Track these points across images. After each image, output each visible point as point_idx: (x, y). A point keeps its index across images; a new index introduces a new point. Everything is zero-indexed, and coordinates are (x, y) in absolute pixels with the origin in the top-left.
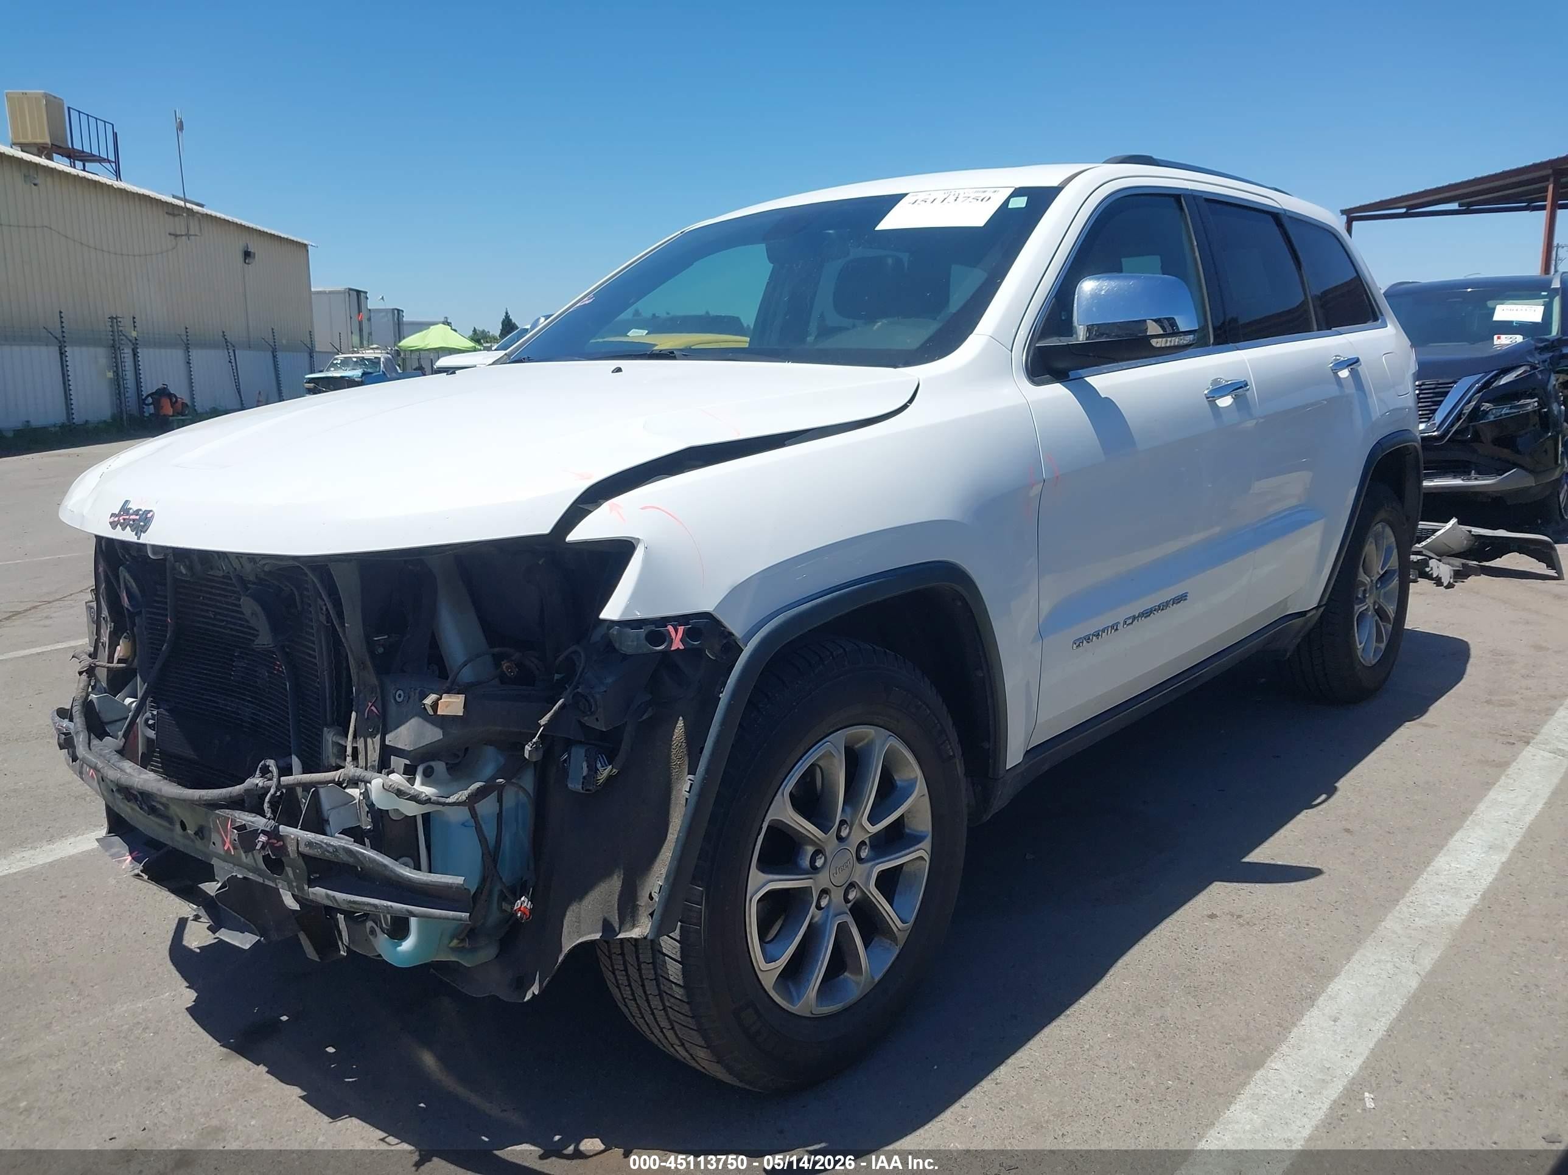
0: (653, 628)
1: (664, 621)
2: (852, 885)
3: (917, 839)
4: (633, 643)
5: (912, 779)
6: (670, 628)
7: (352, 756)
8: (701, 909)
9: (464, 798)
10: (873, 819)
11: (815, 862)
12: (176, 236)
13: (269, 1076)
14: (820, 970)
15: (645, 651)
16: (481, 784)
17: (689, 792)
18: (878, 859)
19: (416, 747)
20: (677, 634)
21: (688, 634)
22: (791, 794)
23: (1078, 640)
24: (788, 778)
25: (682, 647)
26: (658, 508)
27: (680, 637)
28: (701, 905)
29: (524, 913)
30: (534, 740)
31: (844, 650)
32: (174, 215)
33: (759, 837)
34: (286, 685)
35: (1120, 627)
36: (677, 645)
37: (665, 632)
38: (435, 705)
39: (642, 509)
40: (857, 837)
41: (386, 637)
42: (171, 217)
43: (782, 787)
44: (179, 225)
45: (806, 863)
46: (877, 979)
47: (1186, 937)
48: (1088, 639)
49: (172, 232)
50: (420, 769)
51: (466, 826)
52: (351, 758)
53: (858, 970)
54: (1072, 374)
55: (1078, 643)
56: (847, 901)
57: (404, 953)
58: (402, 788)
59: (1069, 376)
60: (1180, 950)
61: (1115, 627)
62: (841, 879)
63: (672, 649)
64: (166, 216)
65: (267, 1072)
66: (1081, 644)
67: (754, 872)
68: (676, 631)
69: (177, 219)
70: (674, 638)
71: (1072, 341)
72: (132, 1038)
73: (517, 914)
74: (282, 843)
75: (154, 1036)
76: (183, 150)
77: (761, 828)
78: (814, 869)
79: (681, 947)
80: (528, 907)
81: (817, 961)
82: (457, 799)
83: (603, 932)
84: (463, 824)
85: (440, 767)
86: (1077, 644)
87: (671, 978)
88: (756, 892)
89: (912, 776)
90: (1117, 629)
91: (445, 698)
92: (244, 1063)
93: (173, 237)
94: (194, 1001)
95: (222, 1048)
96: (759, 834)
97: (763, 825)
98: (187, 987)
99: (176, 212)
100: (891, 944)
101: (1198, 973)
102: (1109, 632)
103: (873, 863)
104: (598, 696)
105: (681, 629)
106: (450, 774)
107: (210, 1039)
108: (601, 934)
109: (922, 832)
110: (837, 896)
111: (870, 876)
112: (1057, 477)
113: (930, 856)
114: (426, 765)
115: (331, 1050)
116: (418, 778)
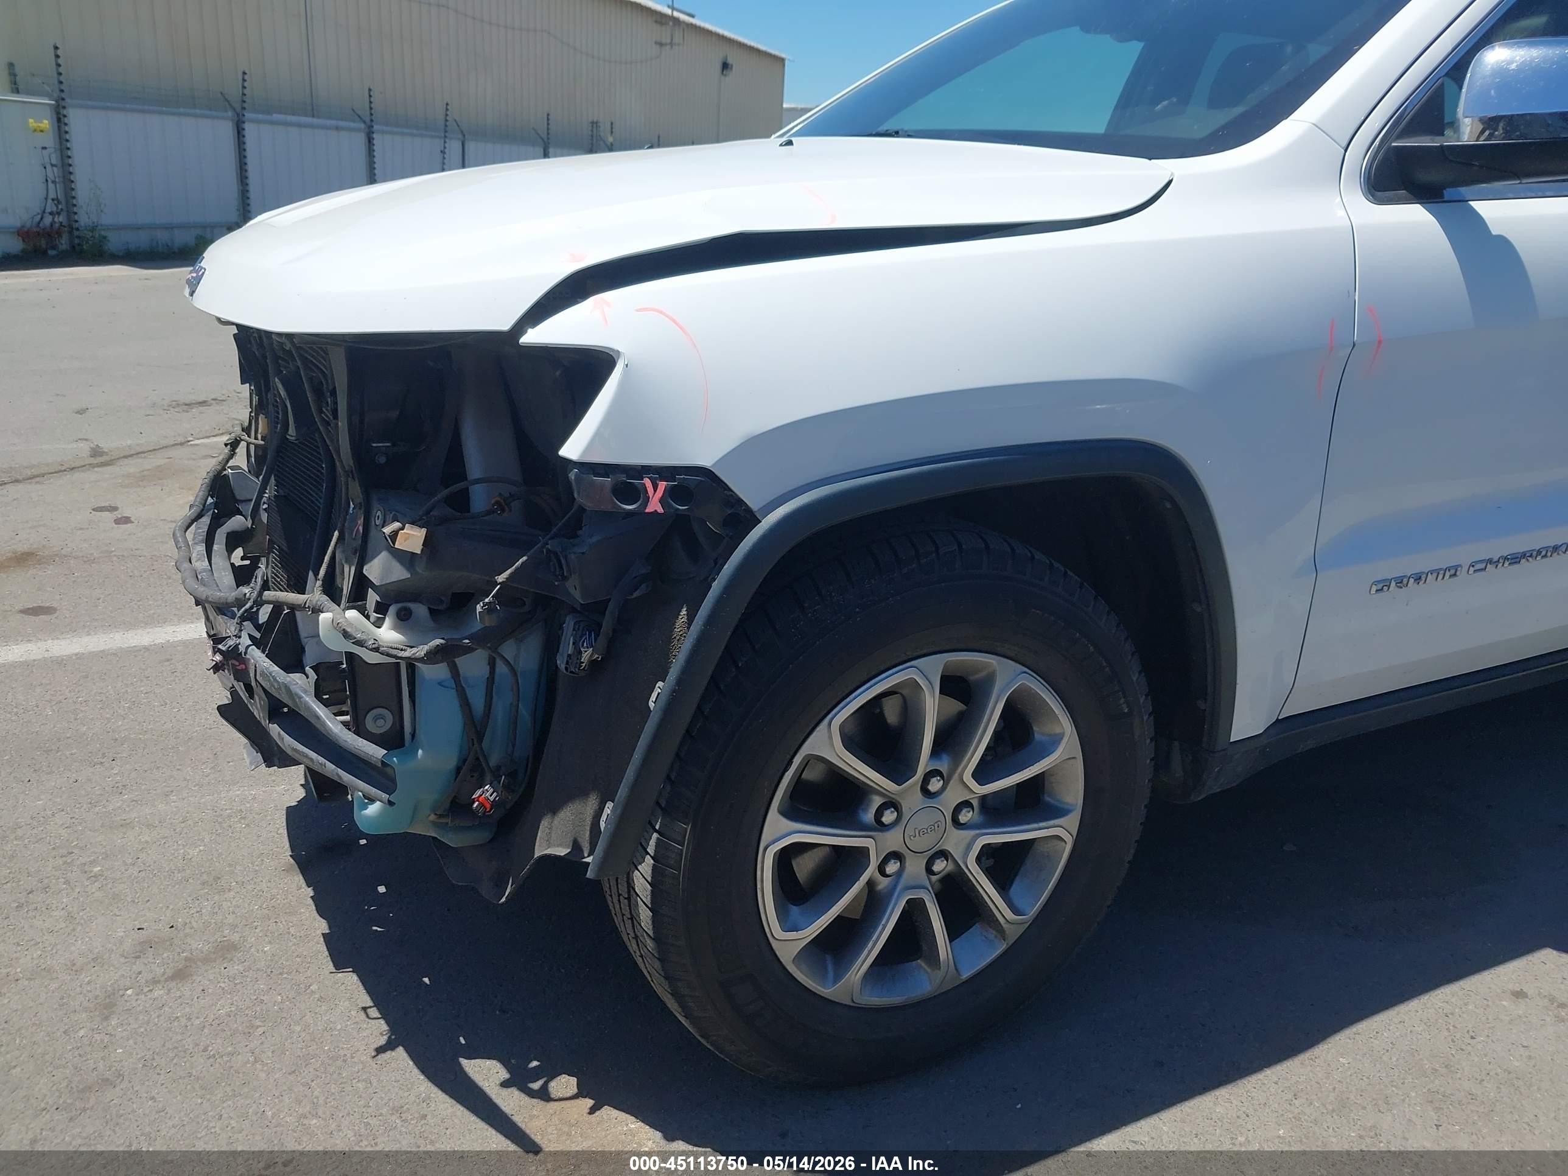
0: (623, 478)
1: (640, 471)
2: (943, 854)
3: (1056, 812)
4: (594, 494)
5: (1056, 735)
6: (647, 482)
7: (323, 581)
8: (682, 850)
9: (422, 654)
10: (982, 774)
11: (882, 816)
13: (310, 902)
14: (870, 952)
15: (609, 508)
16: (442, 641)
17: (655, 703)
18: (986, 828)
19: (384, 583)
20: (655, 491)
21: (670, 493)
22: (842, 727)
23: (1379, 582)
24: (841, 705)
25: (660, 510)
26: (661, 312)
27: (660, 496)
28: (683, 846)
29: (481, 805)
30: (487, 600)
31: (960, 545)
33: (787, 774)
34: (323, 486)
35: (1462, 573)
36: (654, 506)
37: (639, 486)
38: (394, 535)
39: (637, 311)
40: (953, 796)
41: (388, 444)
43: (830, 716)
45: (869, 816)
46: (966, 975)
47: (1465, 1016)
48: (1401, 582)
50: (392, 610)
51: (442, 686)
52: (321, 582)
53: (933, 959)
54: (1448, 193)
55: (1383, 586)
56: (929, 871)
57: (367, 818)
58: (349, 630)
59: (1442, 196)
60: (1446, 1033)
61: (1453, 571)
62: (925, 843)
63: (647, 511)
65: (312, 897)
66: (1385, 588)
67: (773, 814)
68: (656, 487)
70: (651, 497)
71: (1449, 140)
72: (225, 825)
73: (474, 802)
74: (244, 667)
75: (245, 827)
77: (790, 762)
78: (880, 825)
79: (652, 891)
80: (492, 799)
81: (868, 941)
82: (413, 654)
83: (572, 849)
84: (440, 684)
85: (420, 610)
86: (1380, 587)
87: (642, 924)
88: (774, 842)
89: (1058, 731)
90: (1455, 575)
91: (409, 530)
92: (299, 879)
94: (298, 802)
95: (291, 859)
96: (786, 770)
97: (795, 760)
98: (302, 785)
100: (996, 937)
101: (1459, 1075)
102: (1441, 576)
103: (978, 832)
104: (573, 556)
105: (662, 485)
106: (434, 620)
107: (287, 845)
108: (569, 850)
109: (1068, 804)
110: (915, 867)
111: (969, 847)
112: (1380, 342)
113: (1074, 837)
114: (399, 605)
115: (382, 889)
116: (387, 620)
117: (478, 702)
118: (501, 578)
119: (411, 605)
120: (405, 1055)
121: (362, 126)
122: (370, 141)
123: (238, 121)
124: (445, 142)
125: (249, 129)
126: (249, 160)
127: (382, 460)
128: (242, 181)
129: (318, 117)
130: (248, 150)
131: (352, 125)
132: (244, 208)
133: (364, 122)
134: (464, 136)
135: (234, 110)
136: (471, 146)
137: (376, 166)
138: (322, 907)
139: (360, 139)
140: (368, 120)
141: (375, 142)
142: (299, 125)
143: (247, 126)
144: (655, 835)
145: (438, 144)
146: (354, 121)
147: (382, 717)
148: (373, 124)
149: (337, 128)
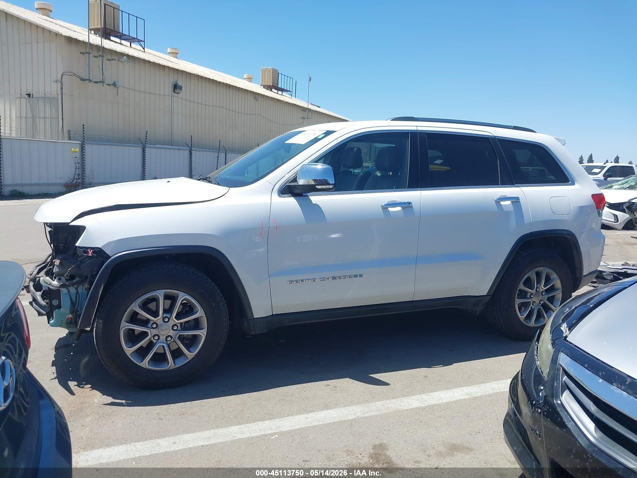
0: (85, 249)
1: (87, 248)
2: (170, 336)
3: (200, 328)
4: (80, 252)
5: (197, 310)
7: (45, 272)
11: (153, 326)
12: (304, 118)
15: (83, 255)
16: (62, 284)
18: (181, 331)
19: (55, 272)
21: (93, 252)
22: (139, 304)
24: (139, 299)
25: (91, 255)
29: (69, 318)
32: (304, 111)
36: (90, 255)
37: (88, 251)
38: (55, 262)
40: (171, 323)
41: (63, 245)
42: (303, 112)
43: (136, 301)
44: (305, 114)
45: (149, 325)
46: (177, 367)
49: (303, 117)
50: (57, 278)
54: (304, 195)
56: (167, 340)
59: (300, 195)
62: (165, 333)
63: (88, 255)
64: (301, 111)
67: (123, 321)
68: (90, 251)
69: (305, 112)
70: (90, 253)
71: (296, 184)
76: (310, 87)
78: (152, 328)
81: (149, 353)
84: (66, 294)
85: (63, 278)
88: (124, 327)
91: (57, 261)
93: (303, 119)
99: (305, 110)
100: (185, 358)
103: (179, 332)
105: (92, 251)
109: (203, 327)
110: (162, 338)
111: (176, 335)
112: (277, 227)
113: (205, 336)
114: (59, 277)
115: (72, 353)
116: (56, 280)
117: (74, 299)
118: (69, 270)
119: (61, 277)
120: (57, 381)
121: (188, 148)
122: (191, 154)
123: (143, 148)
124: (219, 154)
125: (147, 150)
126: (146, 161)
127: (61, 248)
128: (143, 167)
129: (173, 146)
130: (146, 157)
131: (184, 148)
132: (143, 177)
133: (189, 147)
134: (226, 152)
135: (143, 144)
136: (229, 155)
137: (192, 162)
138: (55, 356)
139: (187, 153)
140: (190, 146)
141: (192, 154)
142: (165, 148)
143: (147, 149)
144: (96, 323)
145: (216, 154)
146: (186, 147)
147: (56, 302)
148: (192, 148)
149: (179, 149)
